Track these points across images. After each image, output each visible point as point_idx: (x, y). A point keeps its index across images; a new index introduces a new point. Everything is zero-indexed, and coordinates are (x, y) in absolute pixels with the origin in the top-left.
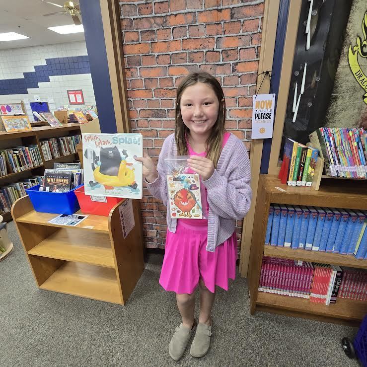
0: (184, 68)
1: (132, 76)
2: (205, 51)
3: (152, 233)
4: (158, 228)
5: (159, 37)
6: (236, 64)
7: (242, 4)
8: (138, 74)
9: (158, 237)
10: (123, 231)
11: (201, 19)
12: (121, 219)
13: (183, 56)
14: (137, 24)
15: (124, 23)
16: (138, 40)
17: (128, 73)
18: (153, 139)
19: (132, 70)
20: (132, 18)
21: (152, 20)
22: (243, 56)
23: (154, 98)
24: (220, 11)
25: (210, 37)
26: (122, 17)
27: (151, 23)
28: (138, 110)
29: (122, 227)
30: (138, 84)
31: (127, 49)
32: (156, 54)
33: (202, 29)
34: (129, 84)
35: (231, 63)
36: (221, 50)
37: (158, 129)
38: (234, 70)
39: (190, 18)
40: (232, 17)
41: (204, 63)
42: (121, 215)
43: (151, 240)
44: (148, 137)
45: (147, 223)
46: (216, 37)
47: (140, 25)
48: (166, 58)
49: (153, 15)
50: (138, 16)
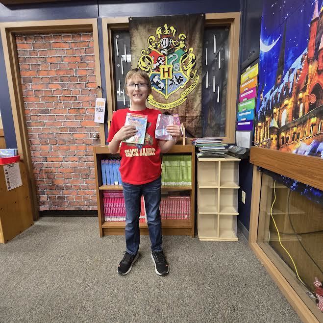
0: (58, 85)
1: (26, 89)
2: (69, 76)
3: (44, 198)
4: (48, 193)
5: (42, 68)
6: (87, 83)
7: (86, 55)
8: (30, 88)
9: (49, 200)
10: (7, 184)
11: (65, 60)
12: (6, 175)
13: (57, 78)
14: (29, 60)
15: (21, 59)
16: (30, 69)
17: (24, 87)
18: (42, 128)
19: (26, 85)
20: (26, 57)
21: (38, 59)
22: (90, 79)
23: (41, 102)
24: (75, 57)
25: (71, 69)
26: (19, 56)
27: (37, 60)
28: (31, 109)
29: (7, 181)
30: (30, 93)
31: (22, 73)
32: (41, 77)
33: (66, 65)
34: (25, 94)
35: (84, 83)
36: (78, 76)
37: (45, 121)
38: (86, 87)
39: (60, 59)
40: (81, 60)
41: (69, 82)
42: (5, 172)
43: (44, 203)
44: (38, 126)
45: (40, 190)
46: (74, 69)
47: (30, 61)
48: (47, 79)
49: (38, 56)
50: (29, 56)
